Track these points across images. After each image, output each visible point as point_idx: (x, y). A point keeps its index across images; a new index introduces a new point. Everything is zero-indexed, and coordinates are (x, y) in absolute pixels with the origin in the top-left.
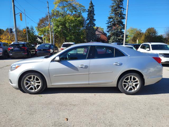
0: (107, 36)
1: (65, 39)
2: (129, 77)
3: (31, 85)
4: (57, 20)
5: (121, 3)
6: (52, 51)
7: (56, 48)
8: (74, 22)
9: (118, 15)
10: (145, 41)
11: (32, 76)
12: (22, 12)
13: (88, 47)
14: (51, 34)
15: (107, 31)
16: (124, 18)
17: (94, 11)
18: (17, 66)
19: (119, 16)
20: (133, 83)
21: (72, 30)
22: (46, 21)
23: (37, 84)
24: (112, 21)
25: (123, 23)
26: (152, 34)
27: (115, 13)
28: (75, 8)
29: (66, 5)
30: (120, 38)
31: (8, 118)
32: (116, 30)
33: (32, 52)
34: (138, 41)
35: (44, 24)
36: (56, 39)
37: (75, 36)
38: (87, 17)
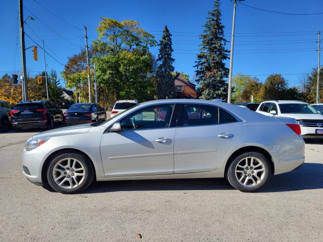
0: (196, 89)
1: (118, 93)
2: (246, 158)
3: (66, 175)
4: (102, 60)
5: (220, 31)
6: (94, 116)
7: (102, 111)
8: (133, 64)
9: (216, 53)
10: (265, 99)
11: (69, 159)
12: (37, 45)
13: (172, 106)
14: (90, 85)
15: (196, 81)
16: (225, 57)
17: (171, 44)
18: (39, 141)
19: (218, 52)
20: (253, 170)
21: (131, 78)
22: (81, 62)
23: (76, 174)
24: (205, 62)
25: (225, 67)
26: (278, 85)
27: (209, 48)
28: (137, 39)
29: (119, 33)
30: (220, 92)
31: (28, 236)
32: (212, 79)
33: (56, 118)
34: (254, 97)
35: (76, 67)
36: (99, 94)
37: (136, 89)
38: (159, 55)
